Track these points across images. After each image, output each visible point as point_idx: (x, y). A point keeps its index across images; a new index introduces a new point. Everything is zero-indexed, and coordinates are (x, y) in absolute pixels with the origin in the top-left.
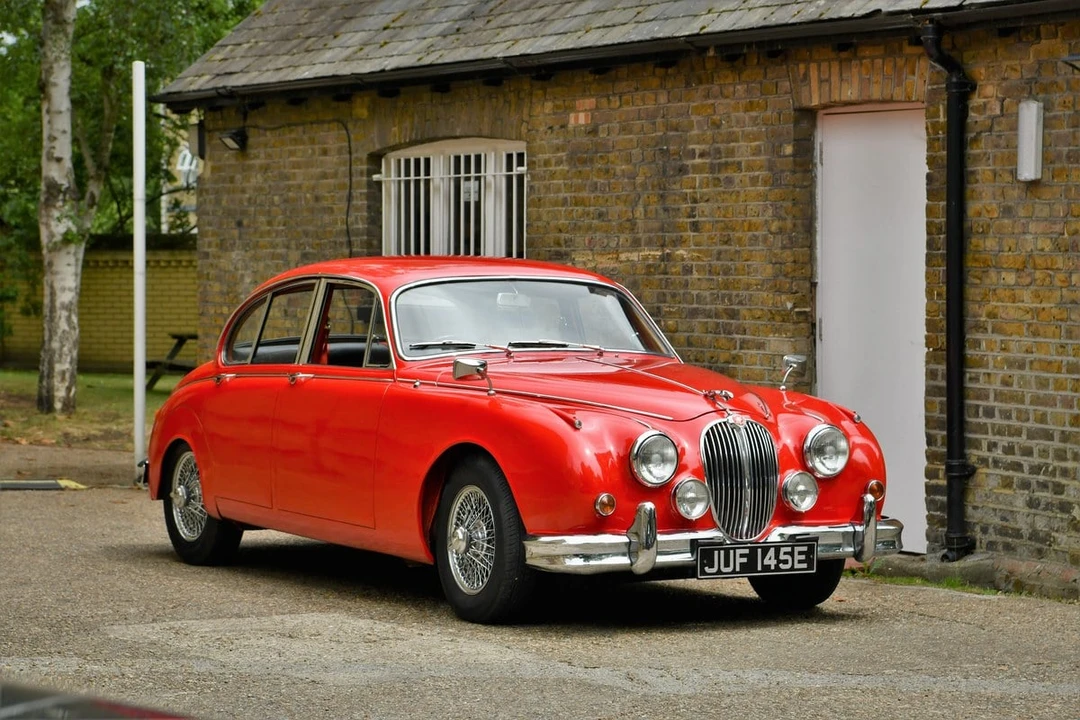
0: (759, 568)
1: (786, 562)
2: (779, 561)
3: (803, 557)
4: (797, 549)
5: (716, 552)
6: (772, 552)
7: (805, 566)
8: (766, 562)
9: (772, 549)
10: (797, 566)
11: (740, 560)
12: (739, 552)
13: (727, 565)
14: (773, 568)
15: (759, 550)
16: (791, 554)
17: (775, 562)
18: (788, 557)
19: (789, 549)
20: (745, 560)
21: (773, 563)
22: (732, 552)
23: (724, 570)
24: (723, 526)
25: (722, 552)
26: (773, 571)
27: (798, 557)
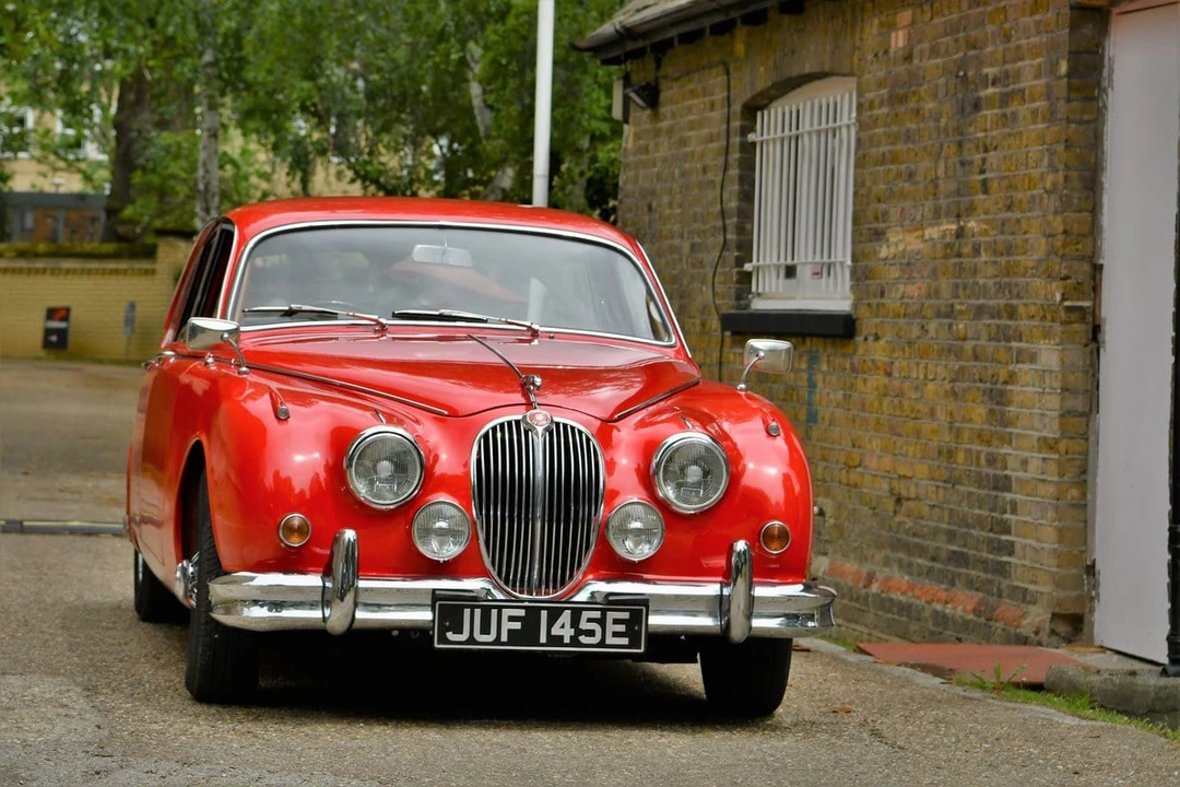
0: (543, 639)
1: (591, 633)
2: (579, 632)
3: (621, 628)
4: (611, 616)
5: (467, 612)
6: (566, 617)
7: (625, 641)
8: (556, 631)
9: (567, 613)
10: (610, 640)
11: (507, 626)
12: (506, 613)
13: (485, 630)
14: (567, 640)
15: (544, 614)
16: (602, 622)
17: (572, 632)
18: (596, 627)
19: (597, 615)
20: (517, 625)
21: (568, 633)
22: (494, 612)
23: (479, 637)
24: (499, 574)
25: (478, 612)
26: (567, 645)
27: (611, 628)
